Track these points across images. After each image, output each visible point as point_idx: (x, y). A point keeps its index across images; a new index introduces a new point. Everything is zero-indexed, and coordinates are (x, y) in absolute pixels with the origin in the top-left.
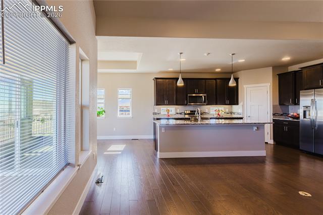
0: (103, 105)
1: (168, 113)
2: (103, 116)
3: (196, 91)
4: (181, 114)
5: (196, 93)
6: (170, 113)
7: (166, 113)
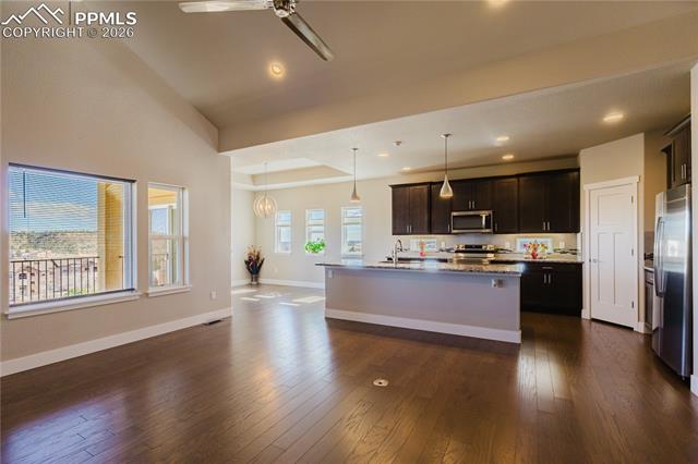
0: (322, 236)
1: (422, 248)
2: (323, 252)
3: (471, 204)
4: (448, 251)
5: (471, 210)
6: (426, 250)
7: (419, 250)
